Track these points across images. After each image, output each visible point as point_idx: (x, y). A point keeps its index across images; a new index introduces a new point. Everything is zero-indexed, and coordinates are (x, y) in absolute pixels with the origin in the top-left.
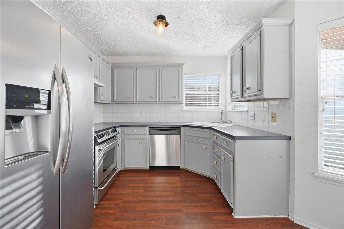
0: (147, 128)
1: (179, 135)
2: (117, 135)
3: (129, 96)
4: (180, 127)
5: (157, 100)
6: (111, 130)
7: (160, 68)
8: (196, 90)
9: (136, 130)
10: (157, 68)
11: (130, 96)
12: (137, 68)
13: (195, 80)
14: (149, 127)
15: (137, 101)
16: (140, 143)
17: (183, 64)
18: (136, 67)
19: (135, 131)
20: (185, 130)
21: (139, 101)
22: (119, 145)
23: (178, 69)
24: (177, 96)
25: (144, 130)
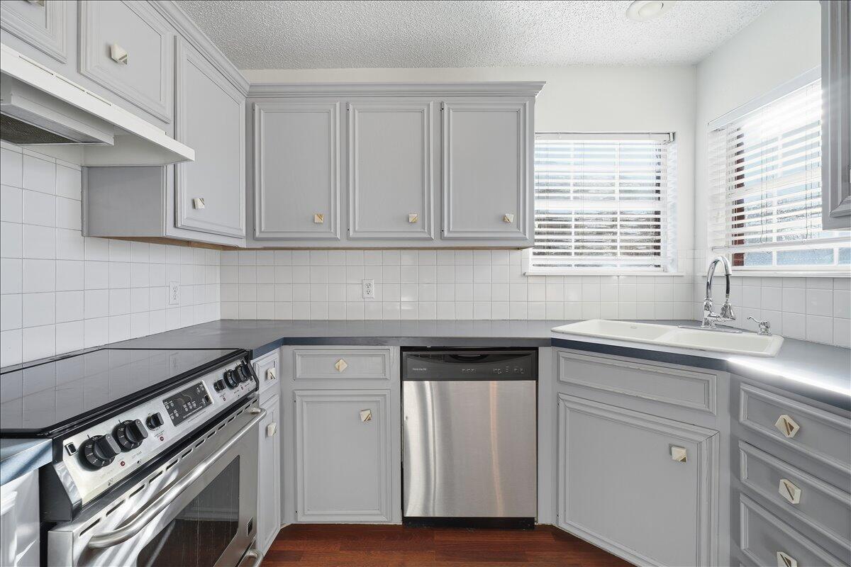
0: (394, 352)
1: (535, 381)
2: (257, 389)
3: (316, 217)
4: (536, 349)
5: (429, 233)
6: (218, 375)
7: (442, 104)
8: (572, 195)
9: (344, 362)
10: (431, 104)
11: (320, 216)
12: (347, 104)
13: (568, 156)
14: (403, 349)
15: (349, 238)
16: (363, 419)
17: (539, 86)
18: (345, 100)
19: (342, 365)
20: (562, 361)
21: (354, 236)
22: (271, 432)
23: (517, 107)
24: (511, 217)
25: (379, 359)
